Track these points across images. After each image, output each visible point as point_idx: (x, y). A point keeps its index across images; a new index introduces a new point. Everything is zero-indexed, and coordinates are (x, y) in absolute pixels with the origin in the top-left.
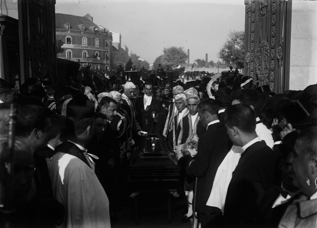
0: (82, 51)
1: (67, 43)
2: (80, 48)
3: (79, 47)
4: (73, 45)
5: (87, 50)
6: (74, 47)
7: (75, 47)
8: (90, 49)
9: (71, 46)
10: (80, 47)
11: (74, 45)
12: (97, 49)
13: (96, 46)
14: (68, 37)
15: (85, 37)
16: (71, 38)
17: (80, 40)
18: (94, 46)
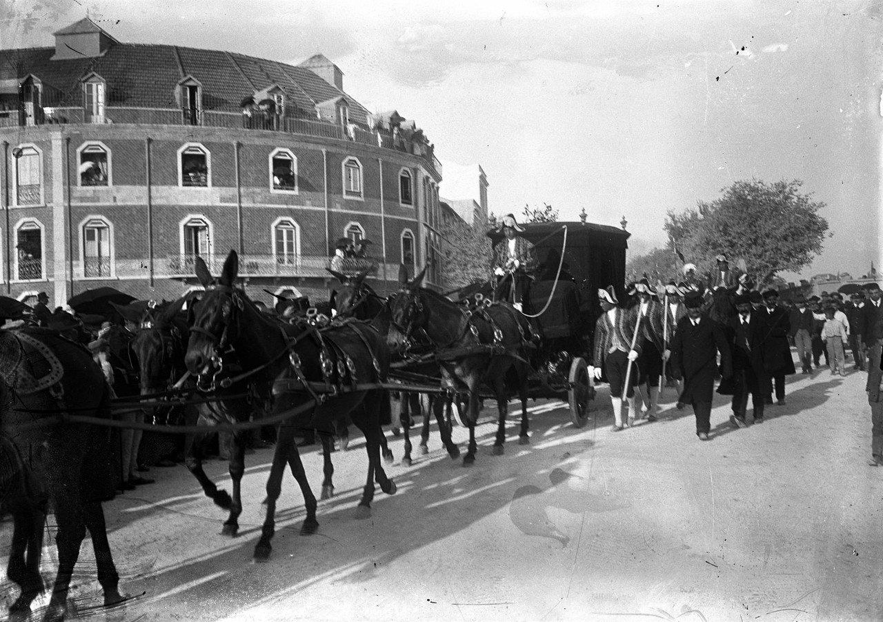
0: (272, 221)
1: (187, 182)
2: (258, 205)
3: (252, 197)
4: (217, 188)
5: (300, 216)
6: (223, 200)
7: (231, 200)
8: (315, 212)
9: (208, 195)
10: (259, 198)
11: (224, 189)
12: (351, 209)
13: (345, 197)
14: (188, 149)
15: (284, 147)
16: (208, 153)
17: (256, 166)
18: (339, 196)
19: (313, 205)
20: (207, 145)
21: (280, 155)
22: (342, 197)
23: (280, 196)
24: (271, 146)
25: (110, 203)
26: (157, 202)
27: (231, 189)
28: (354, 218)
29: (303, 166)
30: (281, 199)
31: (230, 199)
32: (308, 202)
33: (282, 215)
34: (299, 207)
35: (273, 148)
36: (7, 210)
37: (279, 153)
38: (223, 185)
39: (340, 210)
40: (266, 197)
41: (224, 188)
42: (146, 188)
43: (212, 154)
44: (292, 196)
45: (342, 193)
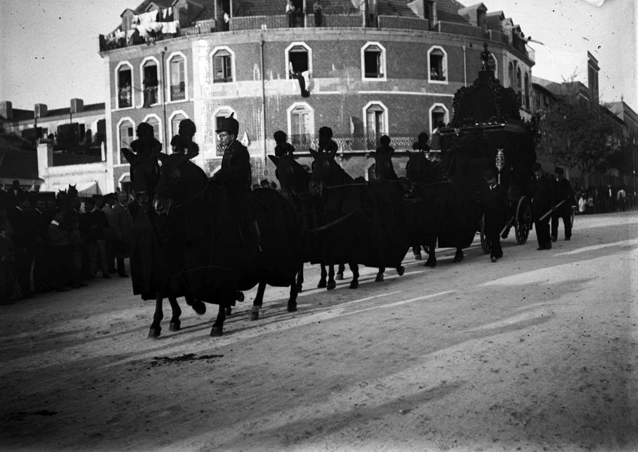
0: (364, 105)
2: (352, 92)
3: (346, 85)
4: (317, 79)
5: (388, 100)
10: (352, 86)
12: (436, 92)
13: (430, 81)
14: (293, 48)
15: (374, 41)
16: (310, 50)
17: (350, 59)
18: (425, 81)
19: (400, 90)
20: (308, 43)
21: (370, 48)
22: (427, 82)
23: (370, 84)
24: (363, 41)
25: (234, 96)
26: (270, 93)
27: (329, 79)
28: (438, 99)
29: (391, 56)
30: (371, 86)
31: (328, 88)
32: (395, 87)
33: (372, 100)
34: (387, 92)
35: (364, 42)
36: (165, 106)
37: (370, 46)
38: (322, 77)
39: (425, 94)
40: (358, 85)
41: (323, 79)
42: (260, 82)
43: (313, 51)
44: (381, 82)
45: (427, 78)
